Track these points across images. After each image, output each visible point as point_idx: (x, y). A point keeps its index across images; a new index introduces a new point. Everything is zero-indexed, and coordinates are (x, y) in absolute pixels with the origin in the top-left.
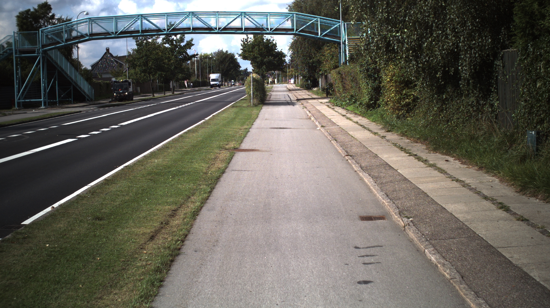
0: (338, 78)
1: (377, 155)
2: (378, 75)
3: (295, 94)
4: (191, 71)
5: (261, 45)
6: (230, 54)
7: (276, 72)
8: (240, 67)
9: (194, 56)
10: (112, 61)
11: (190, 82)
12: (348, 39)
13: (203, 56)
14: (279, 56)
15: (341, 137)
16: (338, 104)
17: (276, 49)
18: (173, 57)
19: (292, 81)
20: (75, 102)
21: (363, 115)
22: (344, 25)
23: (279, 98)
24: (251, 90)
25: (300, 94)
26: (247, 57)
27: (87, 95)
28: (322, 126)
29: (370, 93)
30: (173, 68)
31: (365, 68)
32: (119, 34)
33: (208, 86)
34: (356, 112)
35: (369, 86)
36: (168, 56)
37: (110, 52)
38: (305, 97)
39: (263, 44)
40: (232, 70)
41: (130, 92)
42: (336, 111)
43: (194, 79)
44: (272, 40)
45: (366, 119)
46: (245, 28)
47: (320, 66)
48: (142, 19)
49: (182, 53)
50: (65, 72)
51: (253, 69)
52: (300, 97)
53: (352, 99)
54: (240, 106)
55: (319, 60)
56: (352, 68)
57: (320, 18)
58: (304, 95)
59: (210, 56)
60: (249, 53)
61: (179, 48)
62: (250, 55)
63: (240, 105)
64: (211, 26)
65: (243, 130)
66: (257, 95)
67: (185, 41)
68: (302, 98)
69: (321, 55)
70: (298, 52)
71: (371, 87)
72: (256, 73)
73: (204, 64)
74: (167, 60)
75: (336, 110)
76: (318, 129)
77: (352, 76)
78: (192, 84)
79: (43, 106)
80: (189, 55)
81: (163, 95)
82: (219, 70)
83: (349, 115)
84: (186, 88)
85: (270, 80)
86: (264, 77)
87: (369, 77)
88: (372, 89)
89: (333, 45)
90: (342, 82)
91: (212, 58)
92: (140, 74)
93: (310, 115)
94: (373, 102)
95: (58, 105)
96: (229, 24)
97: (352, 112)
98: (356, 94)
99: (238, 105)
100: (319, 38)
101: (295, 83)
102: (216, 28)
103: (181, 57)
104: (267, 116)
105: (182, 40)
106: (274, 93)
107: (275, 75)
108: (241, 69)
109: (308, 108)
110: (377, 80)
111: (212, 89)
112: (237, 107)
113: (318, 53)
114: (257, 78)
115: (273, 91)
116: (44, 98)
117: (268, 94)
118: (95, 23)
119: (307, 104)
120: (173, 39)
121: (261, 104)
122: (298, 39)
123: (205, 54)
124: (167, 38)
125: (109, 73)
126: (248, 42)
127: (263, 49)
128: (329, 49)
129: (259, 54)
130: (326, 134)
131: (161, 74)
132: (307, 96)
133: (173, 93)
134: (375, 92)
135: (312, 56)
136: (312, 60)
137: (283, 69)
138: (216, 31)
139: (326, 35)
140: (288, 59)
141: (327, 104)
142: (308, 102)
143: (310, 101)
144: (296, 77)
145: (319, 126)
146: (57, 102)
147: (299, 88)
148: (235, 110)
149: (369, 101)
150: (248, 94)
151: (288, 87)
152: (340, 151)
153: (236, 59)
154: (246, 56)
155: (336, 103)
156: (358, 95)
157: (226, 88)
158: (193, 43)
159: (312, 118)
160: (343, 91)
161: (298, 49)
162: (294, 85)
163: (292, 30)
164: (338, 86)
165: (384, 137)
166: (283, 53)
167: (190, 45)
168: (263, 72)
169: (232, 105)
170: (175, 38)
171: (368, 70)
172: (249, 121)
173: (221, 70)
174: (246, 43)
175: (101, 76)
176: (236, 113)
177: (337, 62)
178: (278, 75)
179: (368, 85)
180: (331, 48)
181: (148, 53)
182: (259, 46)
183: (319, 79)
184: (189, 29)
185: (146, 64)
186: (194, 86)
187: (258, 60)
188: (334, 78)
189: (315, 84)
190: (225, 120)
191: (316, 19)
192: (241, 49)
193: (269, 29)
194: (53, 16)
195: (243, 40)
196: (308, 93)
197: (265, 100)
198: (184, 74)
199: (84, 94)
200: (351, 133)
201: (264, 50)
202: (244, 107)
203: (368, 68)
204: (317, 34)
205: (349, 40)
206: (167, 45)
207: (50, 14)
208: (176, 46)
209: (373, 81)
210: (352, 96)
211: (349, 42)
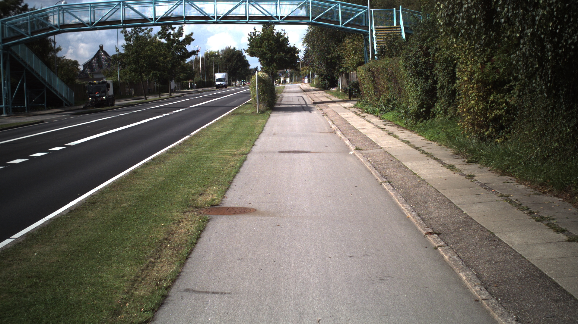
0: (368, 76)
1: (493, 233)
2: (431, 72)
3: (310, 95)
4: (194, 69)
5: (271, 39)
6: (239, 51)
7: (289, 71)
8: (249, 65)
9: (194, 53)
10: (106, 60)
11: (193, 82)
12: (376, 28)
13: (209, 54)
14: (291, 52)
15: (397, 175)
16: (369, 111)
17: (288, 45)
18: (170, 53)
19: (306, 80)
20: (50, 108)
21: (411, 128)
22: (371, 11)
23: (292, 101)
24: (255, 92)
25: (316, 95)
26: (255, 53)
27: (65, 99)
28: (357, 149)
29: (419, 98)
30: (170, 66)
31: (413, 63)
32: (96, 25)
33: (214, 86)
34: (398, 123)
35: (419, 88)
36: (164, 53)
37: (104, 49)
38: (324, 100)
39: (273, 38)
40: (240, 69)
41: (109, 96)
42: (369, 122)
43: (198, 78)
44: (283, 33)
45: (416, 135)
46: (249, 16)
47: (340, 62)
48: (124, 6)
49: (181, 49)
50: (35, 72)
51: (262, 67)
52: (317, 100)
53: (389, 104)
54: (243, 113)
55: (338, 55)
56: (389, 63)
57: (342, 4)
58: (321, 97)
59: (217, 54)
60: (257, 49)
61: (177, 44)
62: (258, 51)
63: (243, 111)
64: (207, 14)
65: (236, 158)
66: (264, 99)
67: (183, 35)
68: (320, 101)
69: (341, 49)
70: (314, 46)
71: (421, 88)
72: (266, 72)
73: (210, 62)
74: (162, 58)
75: (368, 119)
76: (351, 153)
77: (388, 74)
78: (196, 84)
79: (5, 114)
80: (188, 52)
81: (157, 98)
82: (226, 69)
83: (388, 128)
84: (189, 89)
85: (282, 79)
86: (275, 77)
87: (418, 75)
88: (423, 92)
89: (355, 37)
90: (373, 81)
91: (218, 55)
92: (130, 74)
93: (334, 127)
94: (424, 109)
95: (26, 112)
96: (230, 11)
97: (392, 122)
98: (395, 98)
99: (240, 111)
100: (340, 28)
101: (309, 82)
102: (214, 17)
103: (179, 53)
104: (275, 129)
105: (180, 34)
106: (285, 95)
107: (288, 73)
108: (250, 68)
109: (330, 115)
110: (430, 79)
111: (217, 90)
112: (238, 114)
113: (337, 47)
114: (264, 77)
115: (285, 92)
116: (6, 104)
117: (278, 95)
118: (67, 12)
119: (327, 110)
120: (170, 33)
121: (269, 110)
122: (314, 30)
123: (211, 52)
124: (163, 32)
125: (100, 73)
126: (256, 37)
127: (273, 44)
128: (351, 42)
129: (268, 50)
130: (368, 165)
131: (156, 73)
132: (325, 98)
133: (171, 95)
134: (427, 96)
135: (331, 50)
136: (330, 56)
137: (295, 66)
138: (214, 20)
139: (348, 24)
140: (301, 55)
141: (353, 109)
142: (327, 107)
143: (330, 105)
144: (310, 76)
145: (352, 148)
146: (25, 108)
147: (314, 88)
148: (234, 119)
149: (418, 109)
150: (253, 97)
151: (301, 87)
152: (409, 215)
153: (244, 56)
154: (253, 52)
155: (367, 109)
156: (396, 99)
157: (233, 88)
158: (193, 37)
159: (339, 133)
160: (374, 93)
161: (313, 43)
162: (308, 85)
163: (308, 18)
164: (367, 86)
165: (471, 177)
166: (296, 49)
167: (189, 39)
168: (273, 70)
169: (233, 111)
170: (172, 32)
171: (416, 65)
172: (250, 137)
173: (228, 68)
174: (254, 37)
175: (93, 76)
176: (235, 126)
177: (361, 58)
178: (291, 74)
179: (417, 86)
180: (354, 40)
181: (139, 50)
182: (269, 41)
183: (338, 78)
184: (181, 18)
185: (136, 62)
186: (198, 87)
187: (267, 57)
188: (361, 76)
189: (333, 83)
190: (217, 136)
191: (335, 5)
192: (248, 45)
193: (279, 18)
194: (26, 6)
195: (250, 34)
196: (326, 95)
197: (275, 103)
198: (187, 74)
199: (61, 99)
200: (408, 165)
201: (275, 45)
202: (247, 114)
203: (416, 62)
204: (338, 23)
205: (377, 30)
206: (163, 41)
207: (23, 4)
208: (173, 41)
209: (424, 80)
210: (389, 100)
211: (377, 32)
